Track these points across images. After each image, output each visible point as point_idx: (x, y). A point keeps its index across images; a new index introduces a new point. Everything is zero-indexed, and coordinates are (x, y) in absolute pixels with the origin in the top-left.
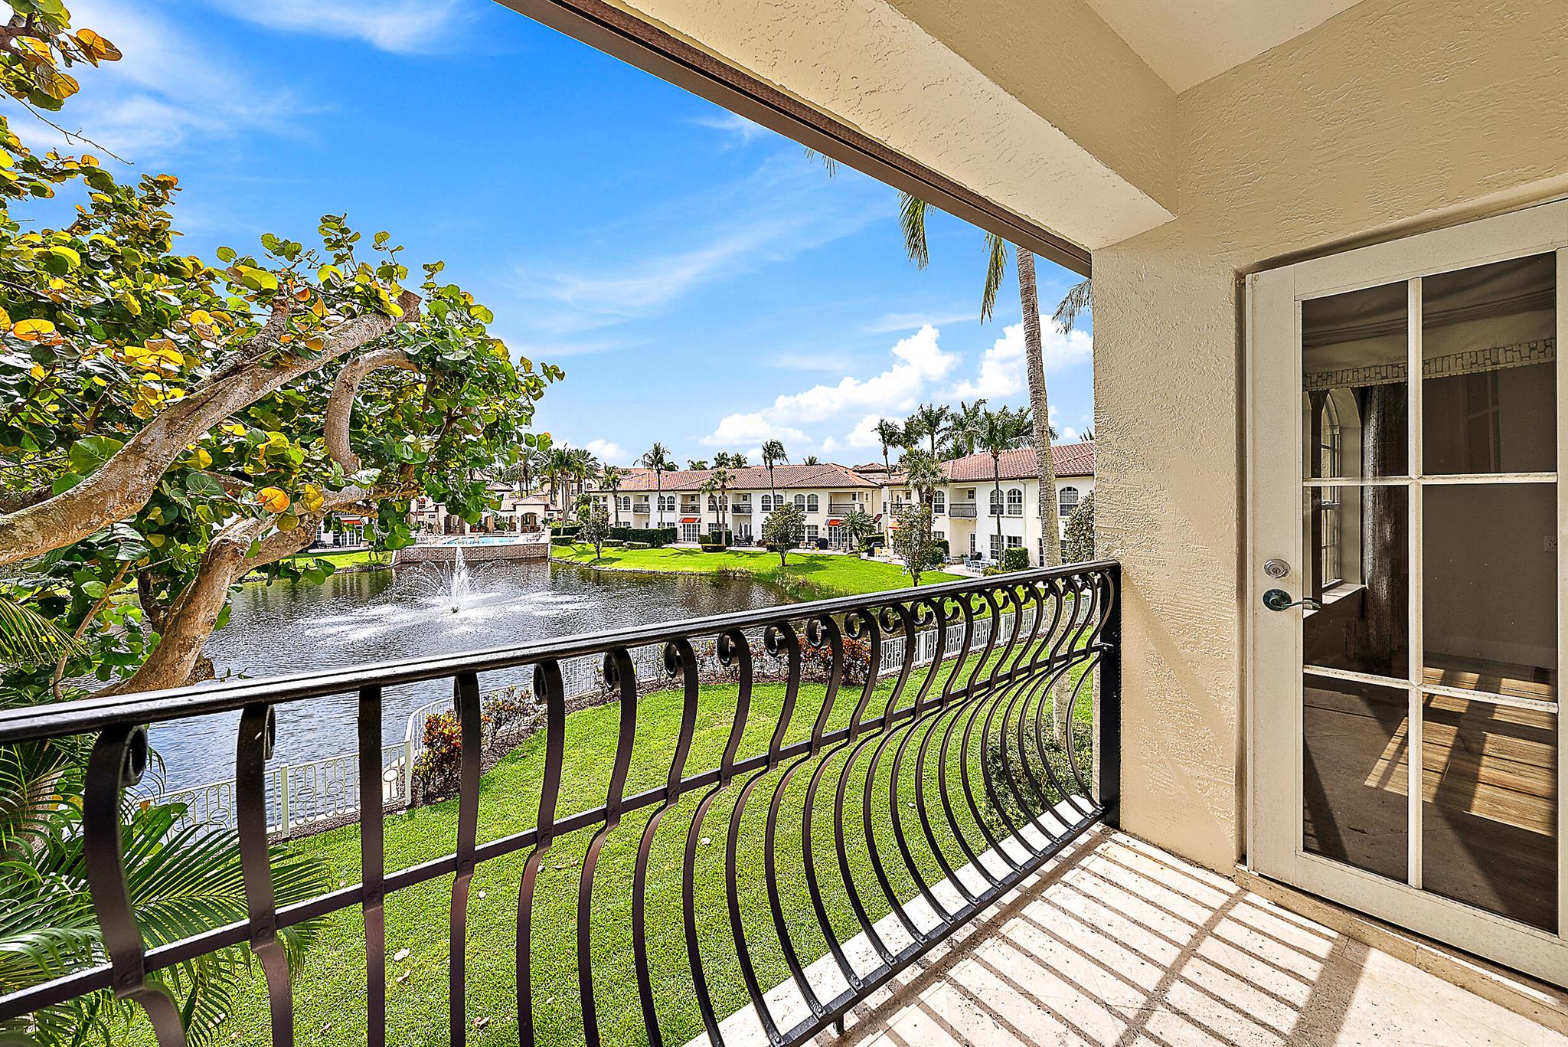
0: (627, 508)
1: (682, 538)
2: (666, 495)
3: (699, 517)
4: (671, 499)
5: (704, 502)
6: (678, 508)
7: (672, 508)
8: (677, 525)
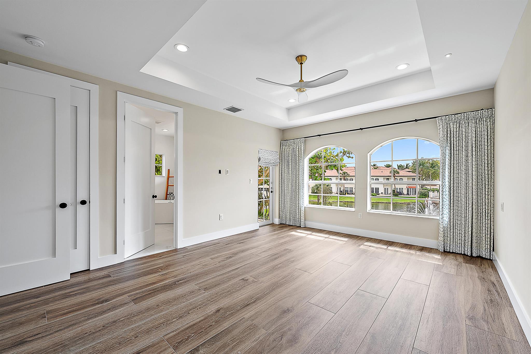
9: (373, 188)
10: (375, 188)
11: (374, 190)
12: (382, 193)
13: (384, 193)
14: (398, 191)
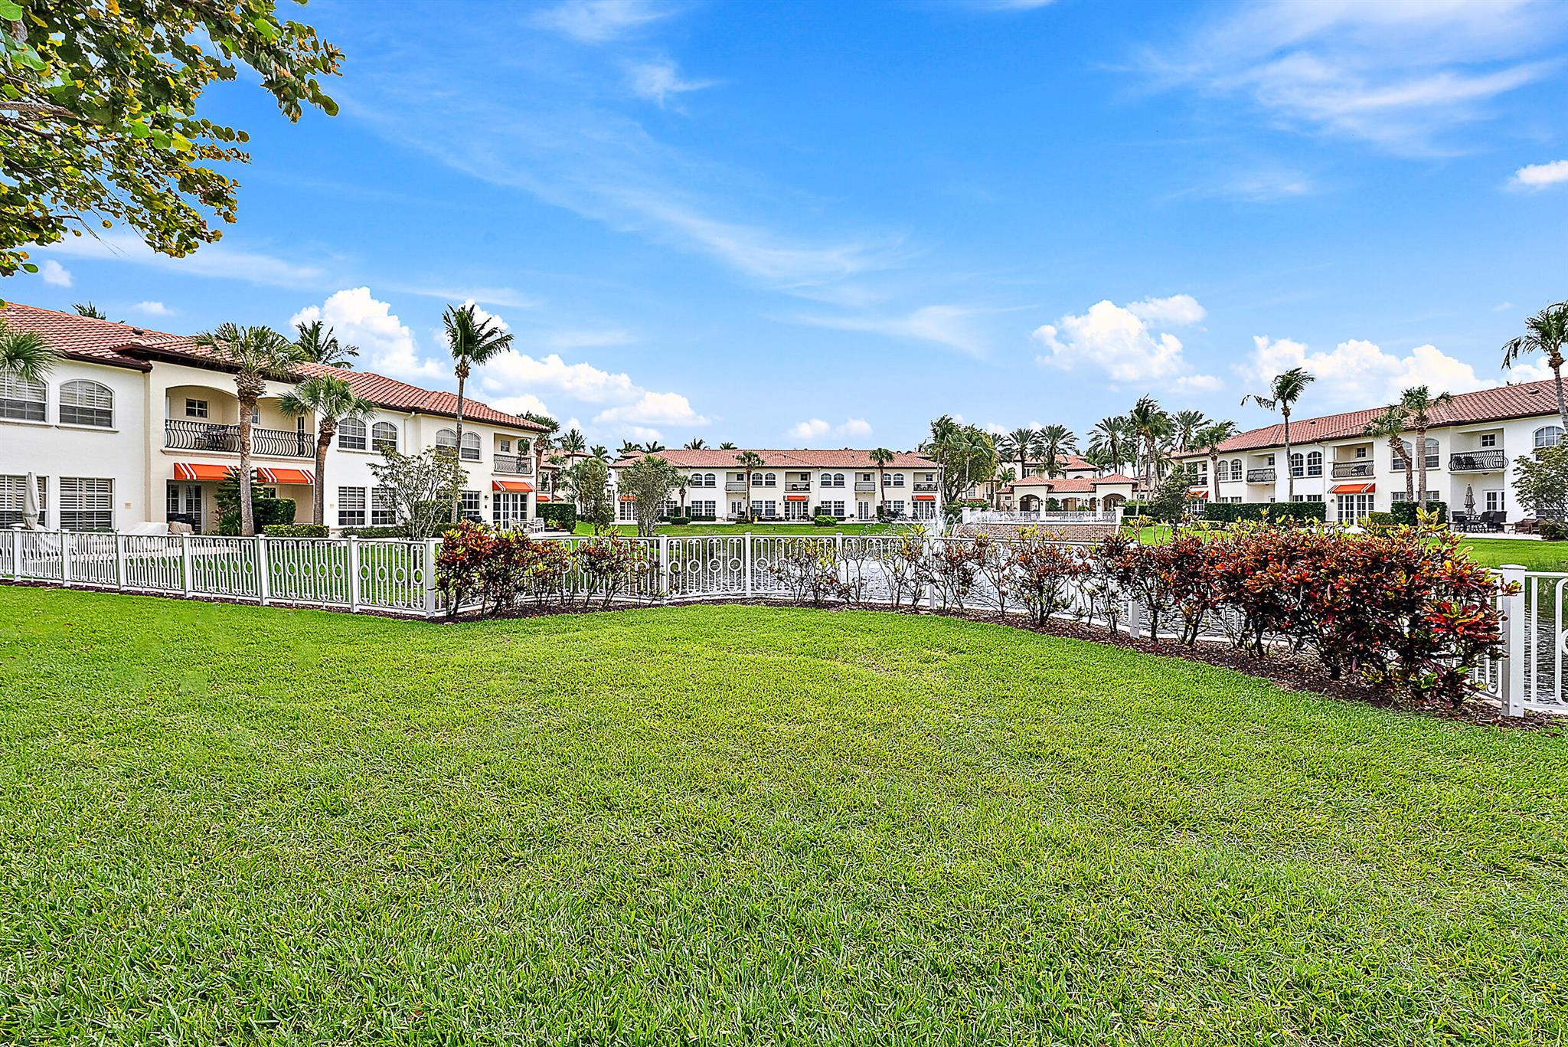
0: (1236, 476)
1: (1336, 519)
2: (1305, 451)
3: (1371, 482)
4: (1316, 458)
5: (1382, 453)
6: (1327, 468)
7: (1316, 471)
8: (1327, 499)
9: (830, 502)
10: (835, 502)
11: (833, 509)
12: (852, 516)
13: (856, 514)
14: (892, 510)
